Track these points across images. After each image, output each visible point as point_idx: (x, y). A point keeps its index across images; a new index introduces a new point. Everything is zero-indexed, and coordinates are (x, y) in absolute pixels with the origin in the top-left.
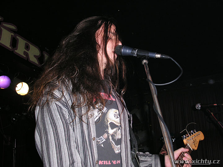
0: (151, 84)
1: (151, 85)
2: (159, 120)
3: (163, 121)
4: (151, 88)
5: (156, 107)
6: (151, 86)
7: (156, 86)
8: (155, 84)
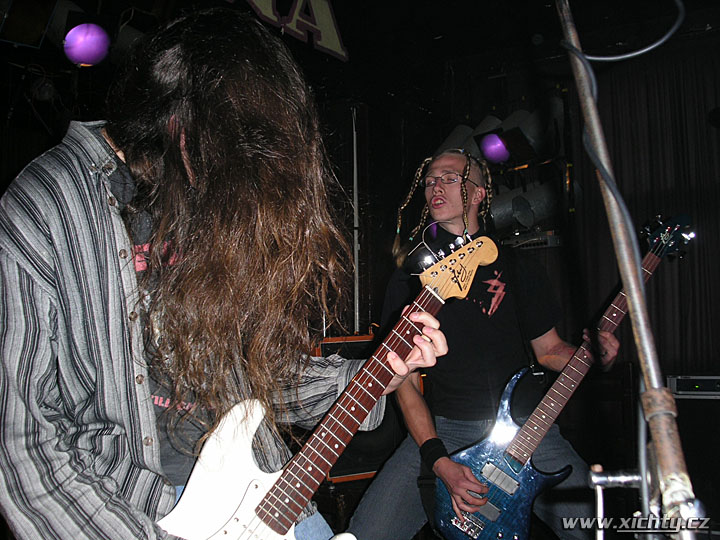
0: (578, 61)
1: (576, 65)
2: (602, 182)
3: (614, 188)
4: (578, 73)
5: (592, 140)
6: (577, 69)
7: (591, 62)
8: (590, 58)
